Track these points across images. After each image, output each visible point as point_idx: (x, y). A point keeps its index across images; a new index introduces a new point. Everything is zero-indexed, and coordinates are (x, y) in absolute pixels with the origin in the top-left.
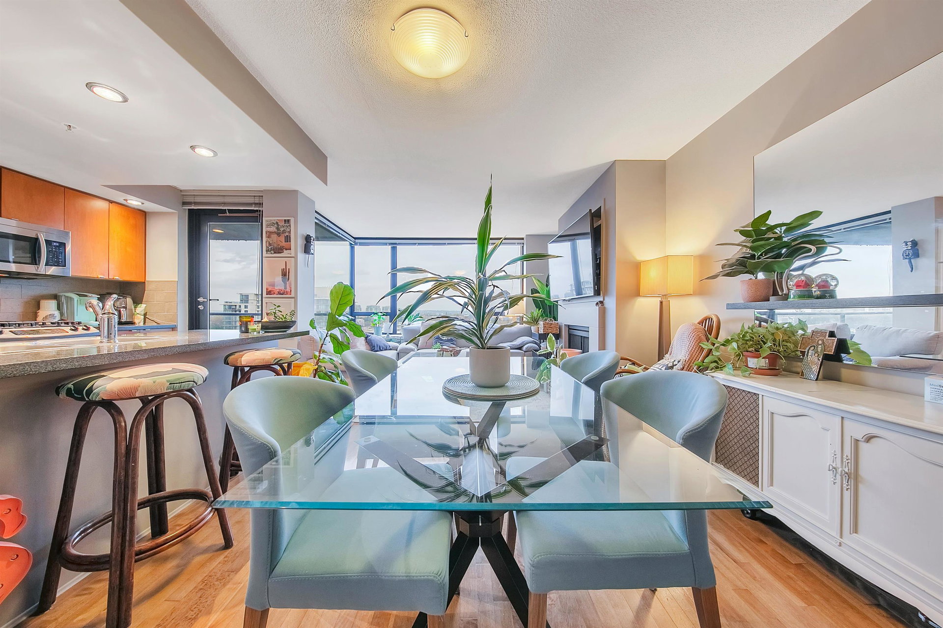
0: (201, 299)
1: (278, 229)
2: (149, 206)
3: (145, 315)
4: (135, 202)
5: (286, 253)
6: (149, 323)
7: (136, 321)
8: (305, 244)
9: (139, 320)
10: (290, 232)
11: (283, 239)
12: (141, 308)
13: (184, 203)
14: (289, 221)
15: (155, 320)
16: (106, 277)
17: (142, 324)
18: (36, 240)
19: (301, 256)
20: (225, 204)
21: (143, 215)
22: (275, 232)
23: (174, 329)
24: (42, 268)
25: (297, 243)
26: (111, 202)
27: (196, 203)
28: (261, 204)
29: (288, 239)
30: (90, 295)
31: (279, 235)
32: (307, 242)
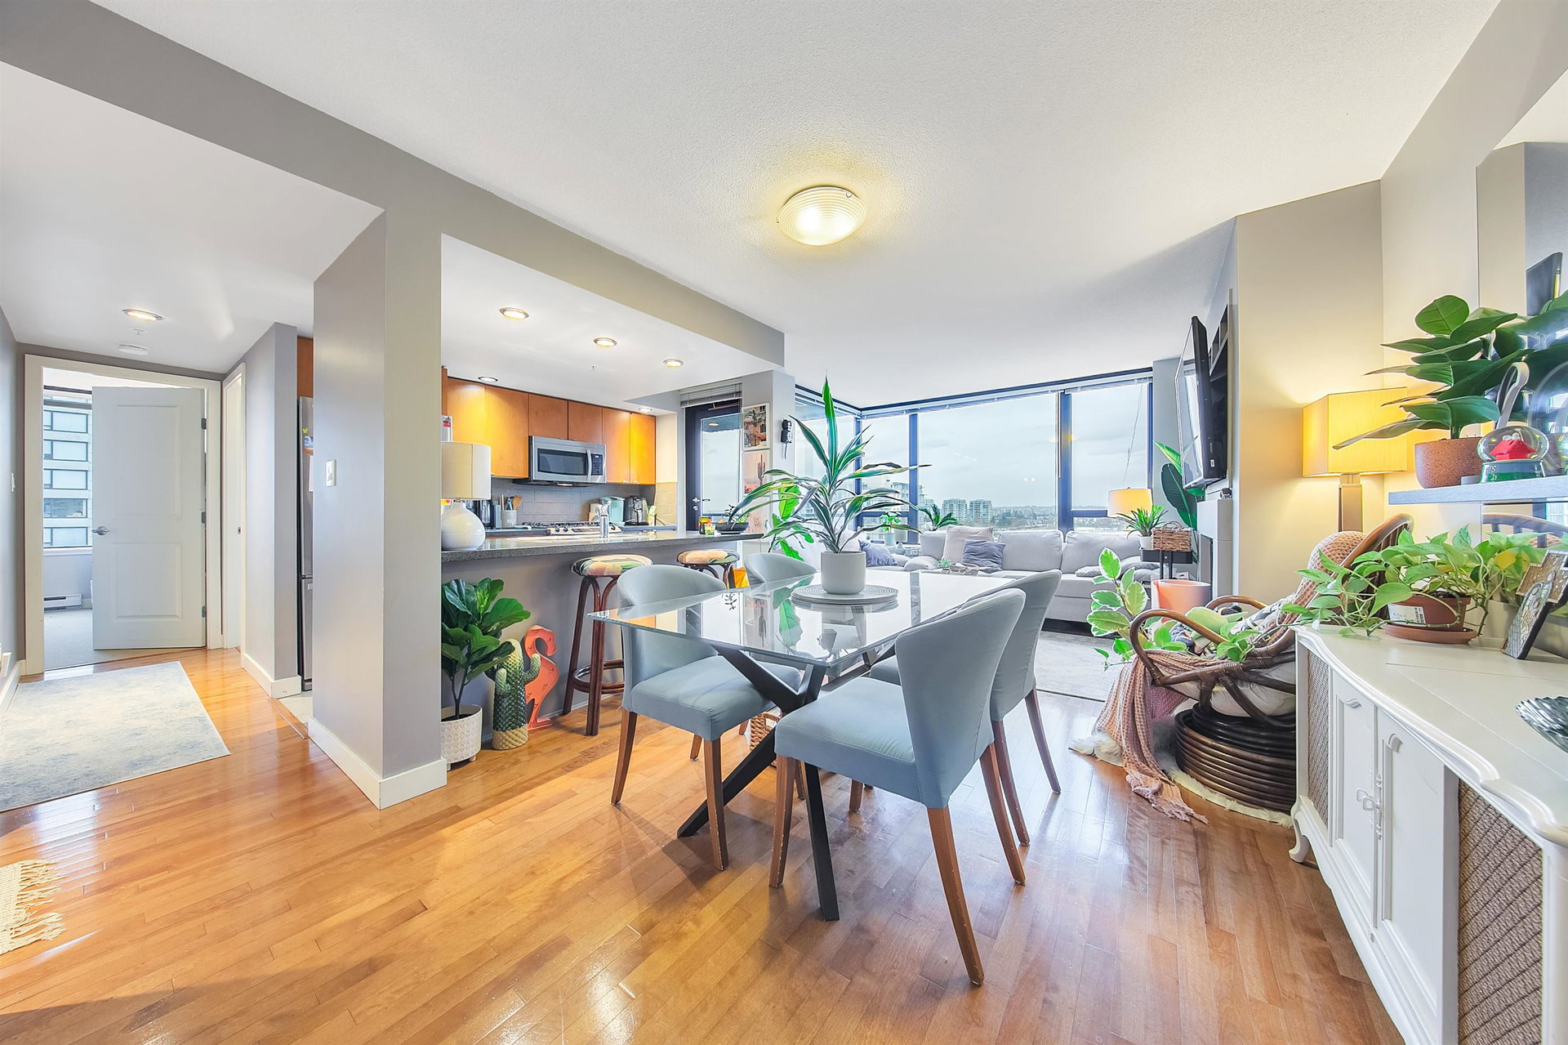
0: (696, 500)
1: (754, 418)
2: (656, 411)
3: (655, 516)
4: (645, 410)
5: (761, 445)
6: (659, 525)
7: (649, 522)
8: (782, 432)
9: (651, 521)
10: (765, 420)
11: (758, 429)
12: (653, 508)
13: (682, 403)
14: (764, 407)
15: (663, 521)
16: (628, 482)
17: (653, 525)
18: (585, 456)
19: (777, 446)
20: (712, 398)
21: (654, 418)
22: (752, 422)
23: (674, 529)
24: (590, 478)
25: (773, 431)
26: (631, 412)
27: (691, 401)
28: (739, 393)
29: (763, 428)
30: (618, 498)
31: (755, 425)
32: (784, 429)
